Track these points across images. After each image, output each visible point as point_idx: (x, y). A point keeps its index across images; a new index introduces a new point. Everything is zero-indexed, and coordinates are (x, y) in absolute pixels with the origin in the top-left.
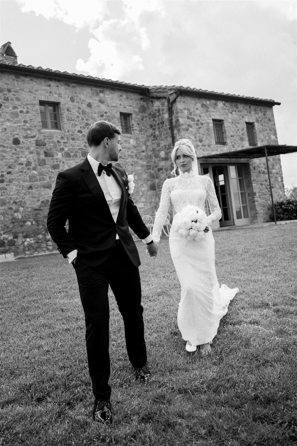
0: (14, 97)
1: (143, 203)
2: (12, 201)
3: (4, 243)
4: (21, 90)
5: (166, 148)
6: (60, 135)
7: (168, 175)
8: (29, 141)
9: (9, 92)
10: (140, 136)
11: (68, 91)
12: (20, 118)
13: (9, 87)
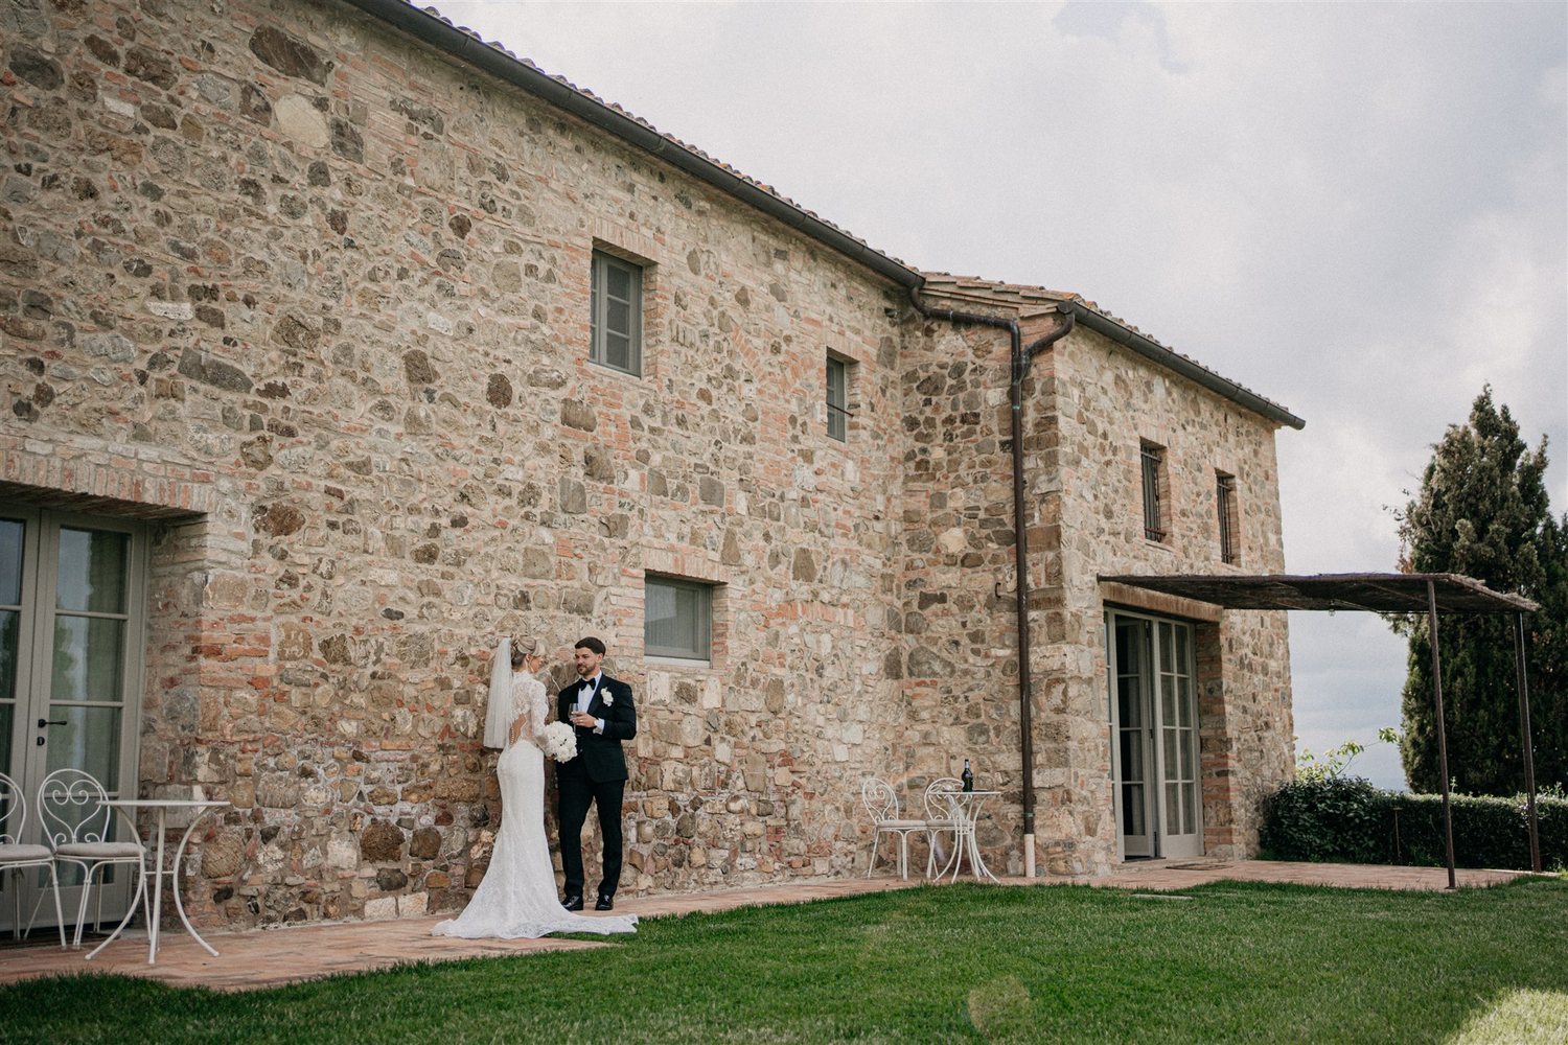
0: (513, 201)
1: (860, 727)
2: (452, 653)
3: (400, 840)
4: (540, 179)
5: (975, 517)
6: (641, 396)
7: (969, 625)
8: (543, 397)
9: (499, 179)
10: (876, 454)
11: (684, 225)
12: (523, 292)
13: (506, 158)
